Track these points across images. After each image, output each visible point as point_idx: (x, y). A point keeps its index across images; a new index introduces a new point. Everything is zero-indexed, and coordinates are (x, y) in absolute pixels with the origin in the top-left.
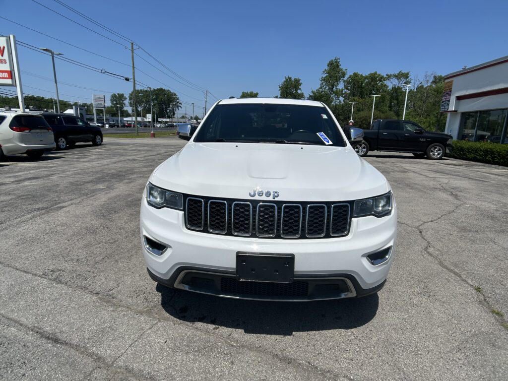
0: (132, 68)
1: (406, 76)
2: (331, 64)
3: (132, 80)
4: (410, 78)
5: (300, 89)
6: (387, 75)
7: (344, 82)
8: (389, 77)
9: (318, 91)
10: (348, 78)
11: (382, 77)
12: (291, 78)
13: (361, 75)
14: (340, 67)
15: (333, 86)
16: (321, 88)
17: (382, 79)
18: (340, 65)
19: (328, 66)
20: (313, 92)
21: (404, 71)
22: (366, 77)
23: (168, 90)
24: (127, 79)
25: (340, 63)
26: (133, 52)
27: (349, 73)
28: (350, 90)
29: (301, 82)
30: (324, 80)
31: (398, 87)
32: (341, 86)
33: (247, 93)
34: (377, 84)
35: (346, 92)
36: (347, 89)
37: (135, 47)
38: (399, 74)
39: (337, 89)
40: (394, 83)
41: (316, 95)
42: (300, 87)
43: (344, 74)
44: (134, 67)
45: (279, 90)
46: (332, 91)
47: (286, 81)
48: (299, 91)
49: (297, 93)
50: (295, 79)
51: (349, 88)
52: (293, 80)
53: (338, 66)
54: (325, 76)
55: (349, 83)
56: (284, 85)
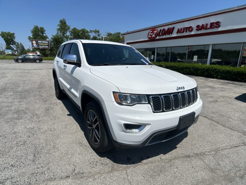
1: (98, 32)
2: (61, 22)
4: (100, 33)
5: (45, 33)
6: (90, 30)
7: (70, 32)
8: (91, 31)
9: (56, 35)
10: (71, 30)
11: (88, 31)
12: (38, 26)
13: (78, 30)
14: (67, 24)
15: (64, 33)
16: (57, 34)
17: (87, 32)
18: (66, 23)
19: (60, 22)
20: (53, 36)
21: (97, 30)
22: (80, 31)
25: (66, 22)
27: (72, 28)
28: (73, 36)
29: (44, 29)
30: (58, 30)
31: (96, 36)
32: (68, 34)
34: (85, 34)
35: (71, 37)
36: (72, 36)
38: (95, 30)
39: (66, 35)
40: (94, 35)
41: (55, 38)
42: (45, 32)
43: (69, 28)
45: (31, 33)
46: (64, 36)
47: (35, 28)
48: (44, 35)
51: (72, 35)
52: (39, 28)
53: (65, 23)
54: (58, 27)
55: (72, 32)
56: (34, 30)
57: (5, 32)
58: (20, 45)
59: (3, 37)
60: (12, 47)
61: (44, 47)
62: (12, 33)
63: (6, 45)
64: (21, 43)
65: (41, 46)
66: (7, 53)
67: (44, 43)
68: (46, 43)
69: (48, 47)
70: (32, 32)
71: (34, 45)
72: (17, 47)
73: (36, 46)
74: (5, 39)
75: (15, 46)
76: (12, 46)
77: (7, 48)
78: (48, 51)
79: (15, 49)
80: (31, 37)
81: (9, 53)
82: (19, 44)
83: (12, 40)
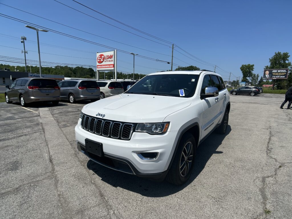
0: (172, 57)
3: (171, 63)
5: (288, 60)
12: (280, 53)
23: (196, 67)
24: (168, 63)
26: (173, 49)
29: (289, 55)
33: (246, 65)
37: (174, 46)
44: (173, 57)
45: (270, 62)
47: (276, 55)
49: (285, 63)
50: (283, 54)
52: (282, 54)
56: (274, 58)
57: (245, 64)
58: (256, 77)
59: (242, 70)
60: (248, 80)
61: (279, 77)
62: (252, 65)
63: (243, 77)
64: (258, 74)
65: (275, 77)
66: (241, 85)
67: (280, 72)
68: (283, 72)
69: (284, 77)
70: (271, 60)
71: (267, 76)
72: (253, 79)
73: (268, 77)
74: (243, 72)
75: (251, 78)
76: (248, 78)
77: (243, 81)
78: (285, 82)
79: (250, 81)
80: (269, 67)
81: (243, 85)
82: (256, 75)
83: (250, 72)
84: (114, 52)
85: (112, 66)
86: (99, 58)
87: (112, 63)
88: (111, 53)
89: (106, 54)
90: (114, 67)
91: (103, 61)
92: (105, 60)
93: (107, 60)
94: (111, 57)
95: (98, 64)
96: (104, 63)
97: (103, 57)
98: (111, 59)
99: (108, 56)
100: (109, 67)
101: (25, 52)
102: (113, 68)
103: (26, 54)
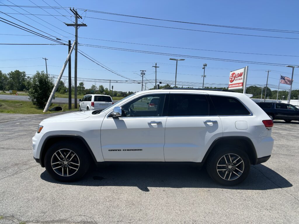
84: (244, 69)
85: (241, 85)
86: (231, 77)
87: (241, 81)
88: (241, 71)
89: (237, 72)
90: (243, 85)
91: (234, 80)
92: (236, 78)
93: (237, 78)
94: (240, 75)
95: (230, 83)
96: (234, 82)
97: (234, 75)
98: (241, 77)
99: (239, 74)
100: (238, 86)
101: (204, 76)
102: (241, 87)
103: (205, 77)
